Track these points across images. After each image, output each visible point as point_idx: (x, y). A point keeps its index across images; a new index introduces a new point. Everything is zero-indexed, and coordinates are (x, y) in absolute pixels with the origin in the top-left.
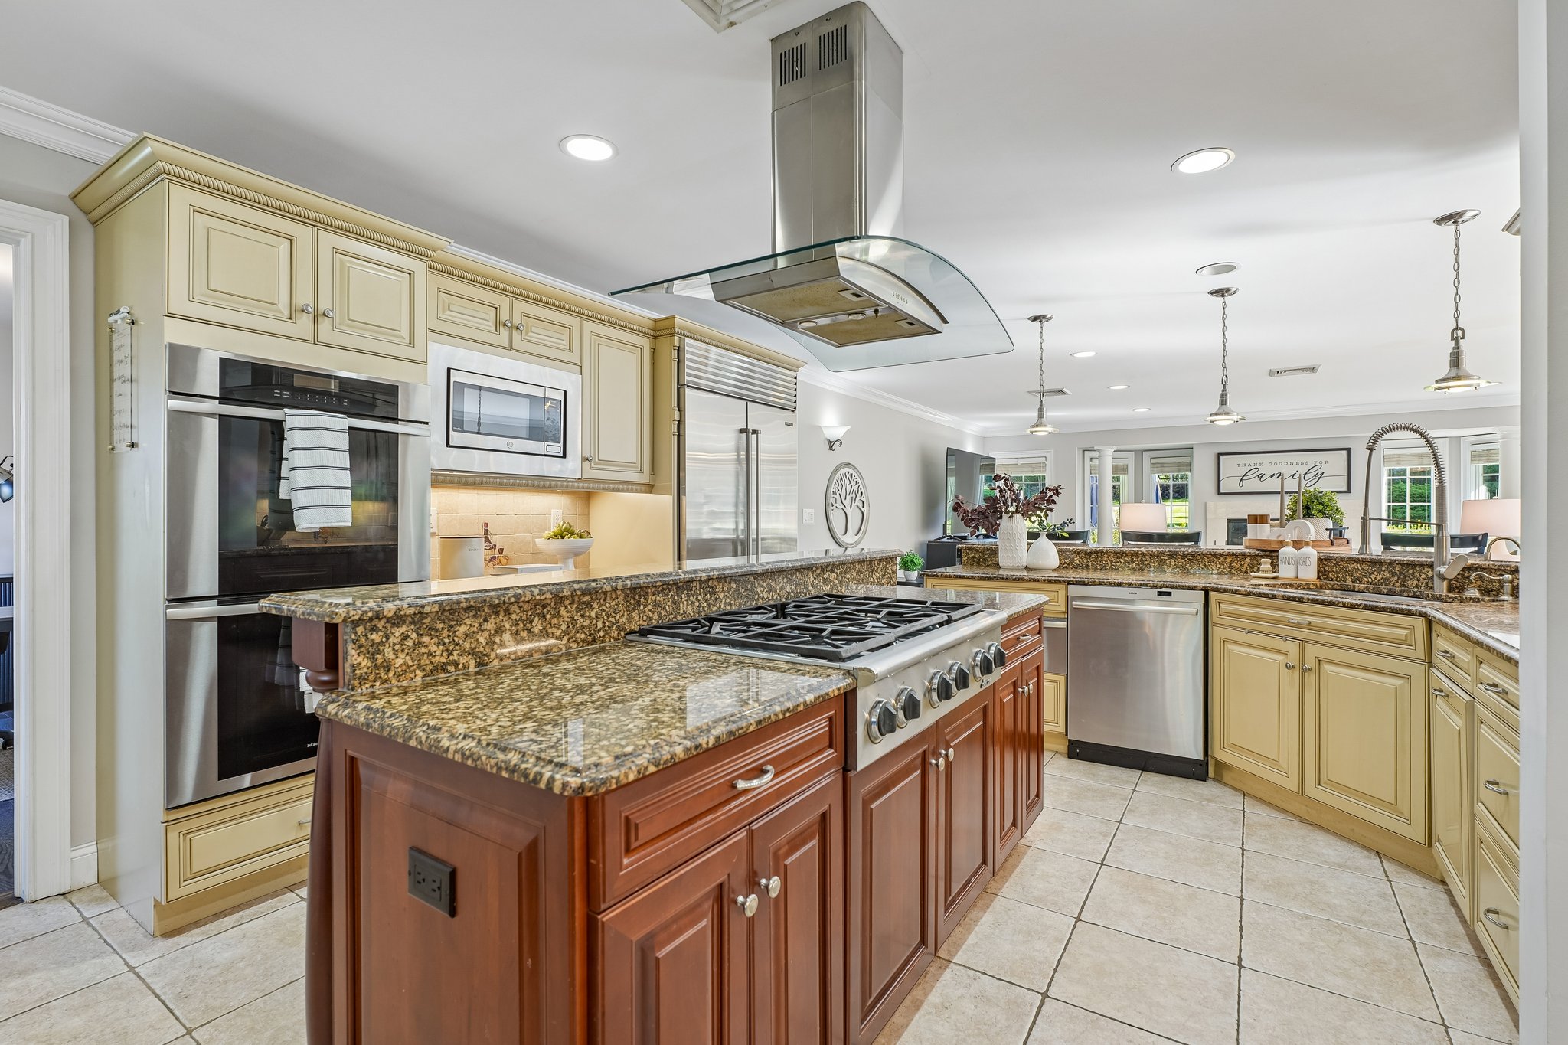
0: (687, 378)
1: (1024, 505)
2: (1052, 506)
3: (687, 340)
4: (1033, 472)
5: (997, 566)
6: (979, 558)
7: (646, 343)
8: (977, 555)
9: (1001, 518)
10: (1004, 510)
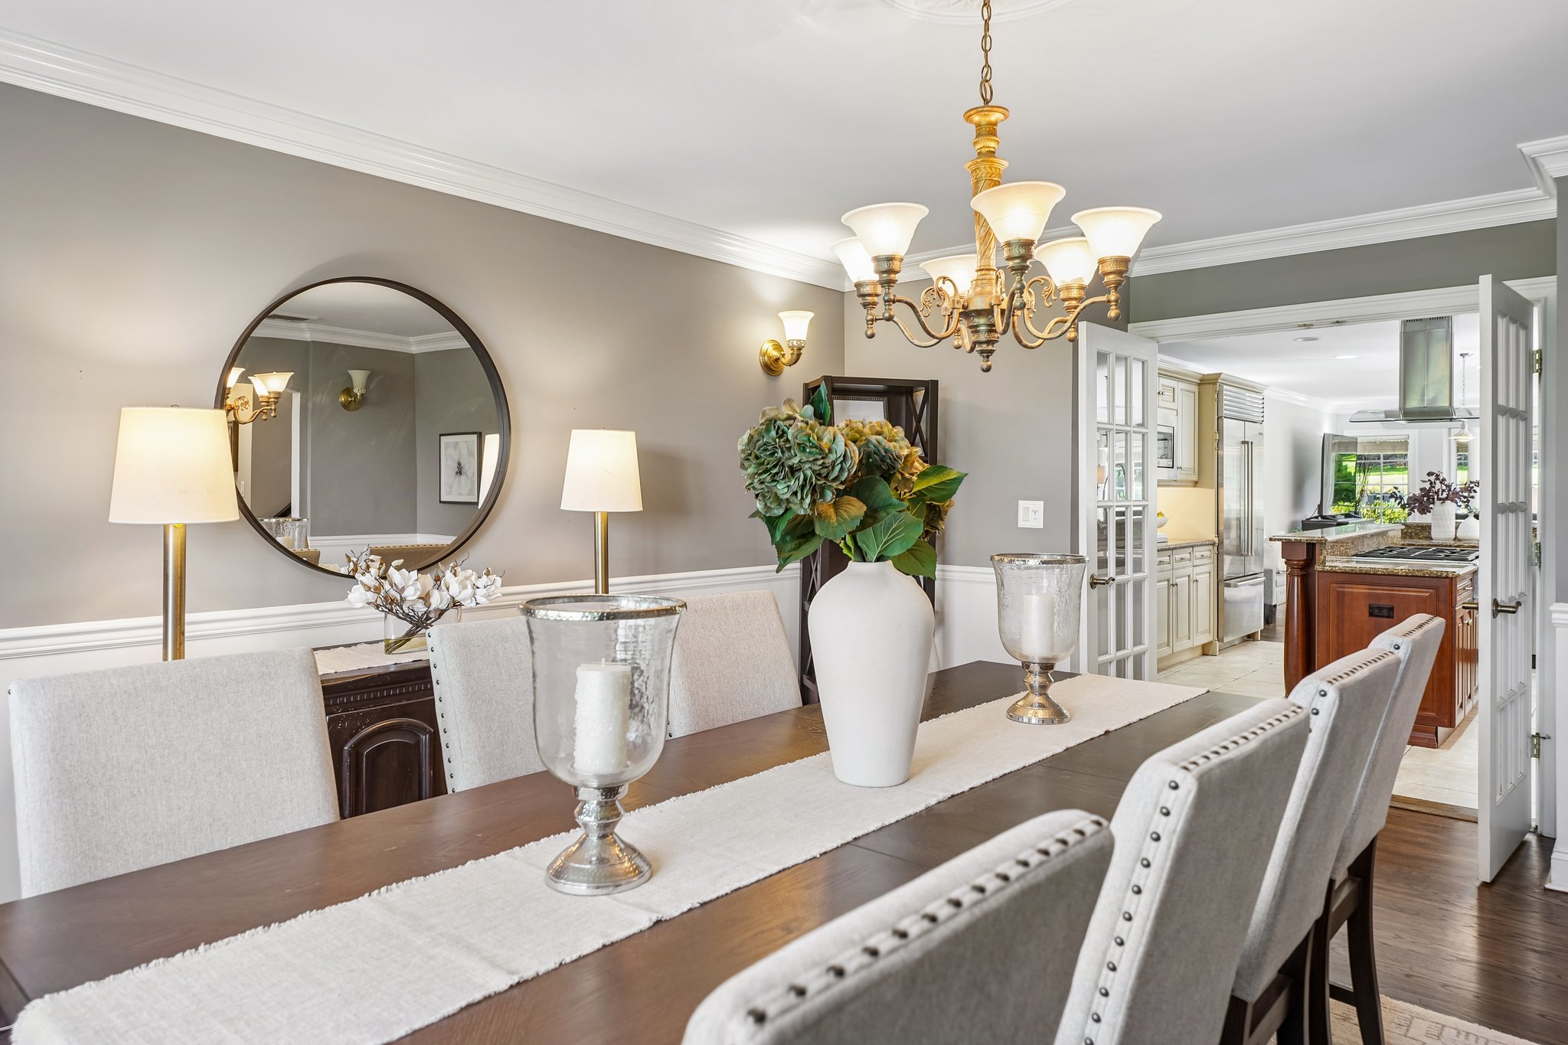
0: (1224, 412)
1: (1453, 493)
2: (1473, 494)
3: (1225, 387)
4: (1394, 450)
5: (1431, 539)
6: (1412, 532)
7: (1195, 388)
8: (1410, 531)
9: (1433, 503)
10: (1436, 497)
